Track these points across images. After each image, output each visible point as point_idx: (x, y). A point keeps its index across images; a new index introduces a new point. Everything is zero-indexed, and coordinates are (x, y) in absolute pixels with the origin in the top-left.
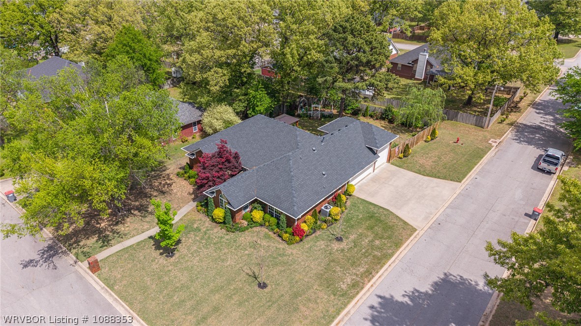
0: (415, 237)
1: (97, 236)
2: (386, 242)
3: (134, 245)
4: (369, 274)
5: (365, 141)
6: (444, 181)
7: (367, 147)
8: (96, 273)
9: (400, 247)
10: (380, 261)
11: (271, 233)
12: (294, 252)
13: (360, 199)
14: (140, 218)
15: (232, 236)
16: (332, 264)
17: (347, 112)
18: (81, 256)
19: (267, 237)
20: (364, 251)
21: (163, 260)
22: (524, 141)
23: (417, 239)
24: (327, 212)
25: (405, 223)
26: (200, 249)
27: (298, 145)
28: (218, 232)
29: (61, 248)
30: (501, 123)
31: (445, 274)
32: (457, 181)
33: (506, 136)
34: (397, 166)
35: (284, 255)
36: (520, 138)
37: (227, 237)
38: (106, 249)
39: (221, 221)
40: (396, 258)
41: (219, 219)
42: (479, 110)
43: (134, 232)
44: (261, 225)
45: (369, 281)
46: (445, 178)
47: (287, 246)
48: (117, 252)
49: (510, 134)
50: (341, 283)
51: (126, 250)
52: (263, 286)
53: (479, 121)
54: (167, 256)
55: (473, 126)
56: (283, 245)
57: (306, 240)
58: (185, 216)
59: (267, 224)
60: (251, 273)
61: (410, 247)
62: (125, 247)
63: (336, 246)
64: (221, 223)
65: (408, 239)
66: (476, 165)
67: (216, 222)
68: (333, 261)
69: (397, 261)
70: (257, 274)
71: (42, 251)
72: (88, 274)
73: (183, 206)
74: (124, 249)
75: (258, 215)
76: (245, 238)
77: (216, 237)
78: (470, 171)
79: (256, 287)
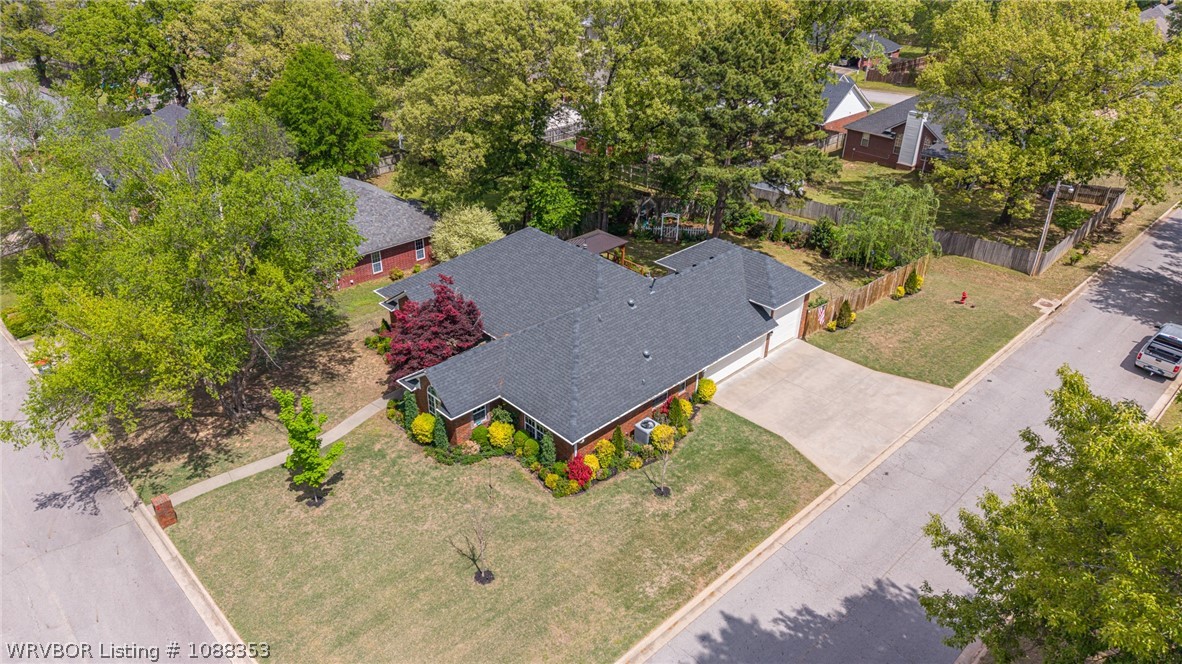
0: (828, 498)
1: (186, 455)
2: (761, 505)
3: (250, 477)
4: (710, 569)
5: (749, 290)
6: (917, 382)
7: (751, 303)
8: (168, 528)
9: (789, 517)
10: (739, 544)
11: (524, 471)
12: (565, 512)
13: (726, 410)
14: (276, 424)
15: (445, 471)
16: (637, 543)
17: (737, 229)
18: (148, 493)
19: (515, 478)
20: (709, 519)
21: (299, 511)
22: (1113, 306)
23: (830, 503)
24: (646, 434)
25: (812, 467)
26: (378, 493)
27: (598, 292)
28: (421, 461)
29: (116, 475)
30: (1071, 265)
31: (878, 582)
32: (945, 385)
33: (1077, 294)
34: (820, 347)
35: (542, 517)
36: (1107, 298)
37: (435, 473)
38: (198, 482)
39: (427, 440)
40: (776, 540)
41: (423, 435)
42: (1027, 235)
43: (257, 453)
44: (508, 454)
45: (707, 584)
46: (919, 377)
47: (552, 498)
48: (217, 489)
49: (1086, 287)
50: (648, 584)
51: (233, 486)
52: (484, 577)
53: (1021, 260)
54: (309, 504)
55: (1007, 270)
56: (544, 498)
57: (592, 490)
58: (361, 426)
59: (519, 451)
60: (466, 550)
61: (811, 518)
62: (235, 480)
63: (654, 505)
64: (427, 444)
65: (810, 501)
66: (994, 351)
67: (417, 442)
68: (641, 536)
69: (777, 547)
70: (478, 553)
71: (79, 479)
72: (153, 528)
73: (362, 407)
74: (230, 484)
75: (501, 432)
76: (471, 479)
77: (413, 472)
78: (978, 365)
79: (471, 580)
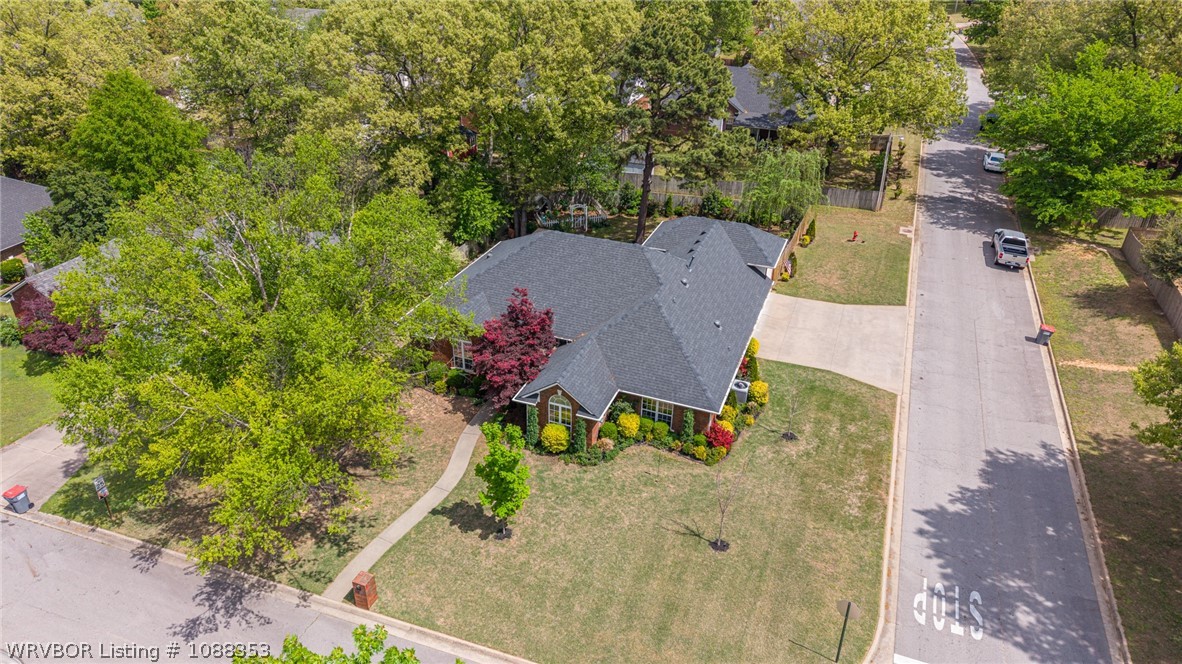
0: (902, 407)
1: (308, 535)
2: (865, 425)
3: (409, 533)
4: (877, 482)
5: (742, 255)
6: (879, 307)
7: (750, 266)
8: (372, 607)
9: (892, 428)
10: (878, 456)
11: (664, 453)
12: (729, 475)
13: (773, 361)
14: (379, 479)
15: (596, 471)
16: (808, 480)
17: (631, 211)
18: (309, 583)
19: (659, 460)
20: (841, 447)
21: (493, 546)
22: (948, 224)
23: (906, 410)
24: (745, 393)
25: (870, 387)
26: (554, 509)
27: (658, 278)
28: (563, 471)
29: (245, 579)
30: (895, 198)
31: (988, 453)
32: (899, 305)
33: (918, 220)
34: (790, 295)
35: (716, 486)
36: (938, 219)
37: (588, 476)
38: (352, 557)
39: (562, 448)
40: (898, 448)
41: (558, 445)
42: (845, 181)
43: (388, 510)
44: (637, 441)
45: (887, 493)
46: (877, 303)
47: (708, 468)
48: (384, 556)
49: (920, 216)
50: (847, 508)
51: (399, 546)
52: (720, 546)
53: (866, 200)
54: (496, 538)
55: (857, 210)
56: (700, 469)
57: (737, 446)
58: (473, 454)
59: (650, 436)
60: (683, 530)
61: (905, 425)
62: (395, 541)
63: (791, 449)
64: (561, 452)
65: (894, 411)
66: (907, 272)
67: (550, 453)
68: (806, 475)
69: (904, 453)
70: (694, 529)
71: (204, 596)
72: (354, 612)
73: (458, 439)
74: (394, 546)
75: (631, 422)
76: (624, 471)
77: (567, 481)
78: (906, 285)
79: (711, 551)
